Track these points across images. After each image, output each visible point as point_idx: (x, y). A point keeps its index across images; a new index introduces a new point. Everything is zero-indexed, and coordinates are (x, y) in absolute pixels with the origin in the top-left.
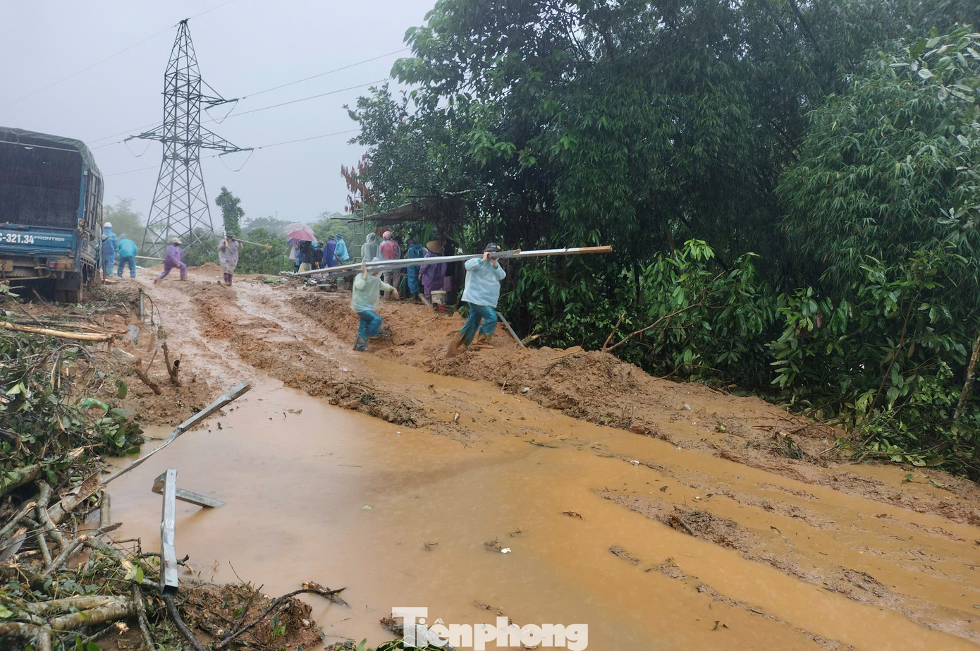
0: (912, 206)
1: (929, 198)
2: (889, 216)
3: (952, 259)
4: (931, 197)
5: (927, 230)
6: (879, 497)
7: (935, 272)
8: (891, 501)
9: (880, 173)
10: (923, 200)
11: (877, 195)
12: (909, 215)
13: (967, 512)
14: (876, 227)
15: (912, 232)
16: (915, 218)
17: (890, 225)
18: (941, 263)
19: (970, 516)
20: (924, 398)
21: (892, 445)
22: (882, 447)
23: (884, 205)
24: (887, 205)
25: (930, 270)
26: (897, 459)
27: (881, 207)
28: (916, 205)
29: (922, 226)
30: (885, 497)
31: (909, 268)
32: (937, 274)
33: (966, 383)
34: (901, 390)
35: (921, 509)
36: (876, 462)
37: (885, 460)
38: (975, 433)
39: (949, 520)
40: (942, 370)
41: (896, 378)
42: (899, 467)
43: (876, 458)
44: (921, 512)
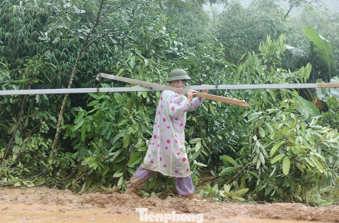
0: (24, 34)
1: (34, 31)
2: (11, 40)
3: (48, 66)
4: (35, 30)
5: (33, 50)
6: (4, 201)
7: (38, 73)
8: (12, 202)
9: (5, 14)
10: (30, 31)
11: (4, 27)
12: (23, 40)
13: (55, 198)
14: (3, 47)
15: (25, 51)
16: (26, 42)
17: (12, 47)
18: (42, 67)
19: (57, 200)
20: (33, 146)
21: (14, 177)
22: (9, 179)
23: (8, 33)
24: (10, 33)
25: (36, 72)
26: (18, 184)
27: (6, 34)
28: (27, 34)
29: (30, 47)
30: (8, 200)
31: (24, 72)
32: (39, 74)
33: (56, 134)
34: (21, 146)
35: (30, 203)
36: (5, 188)
37: (10, 186)
38: (61, 161)
39: (45, 205)
40: (43, 127)
41: (18, 140)
42: (19, 189)
43: (5, 186)
44: (29, 204)
